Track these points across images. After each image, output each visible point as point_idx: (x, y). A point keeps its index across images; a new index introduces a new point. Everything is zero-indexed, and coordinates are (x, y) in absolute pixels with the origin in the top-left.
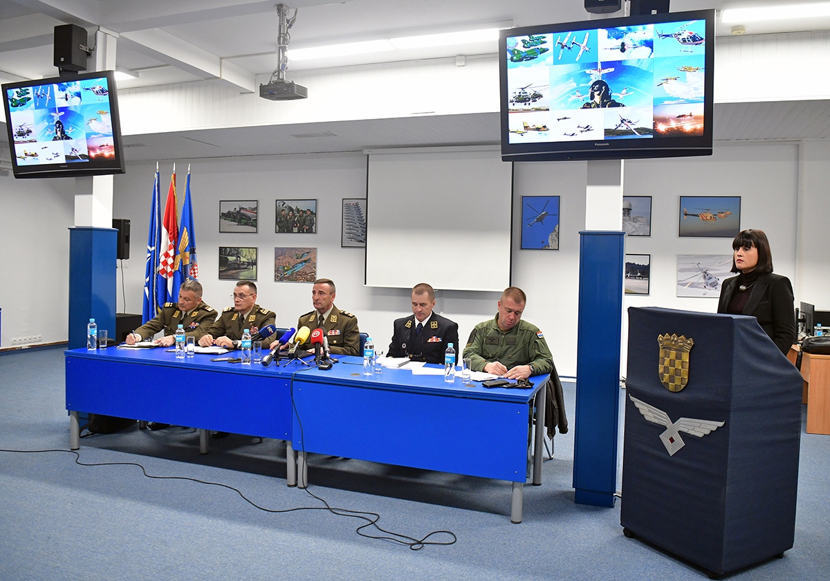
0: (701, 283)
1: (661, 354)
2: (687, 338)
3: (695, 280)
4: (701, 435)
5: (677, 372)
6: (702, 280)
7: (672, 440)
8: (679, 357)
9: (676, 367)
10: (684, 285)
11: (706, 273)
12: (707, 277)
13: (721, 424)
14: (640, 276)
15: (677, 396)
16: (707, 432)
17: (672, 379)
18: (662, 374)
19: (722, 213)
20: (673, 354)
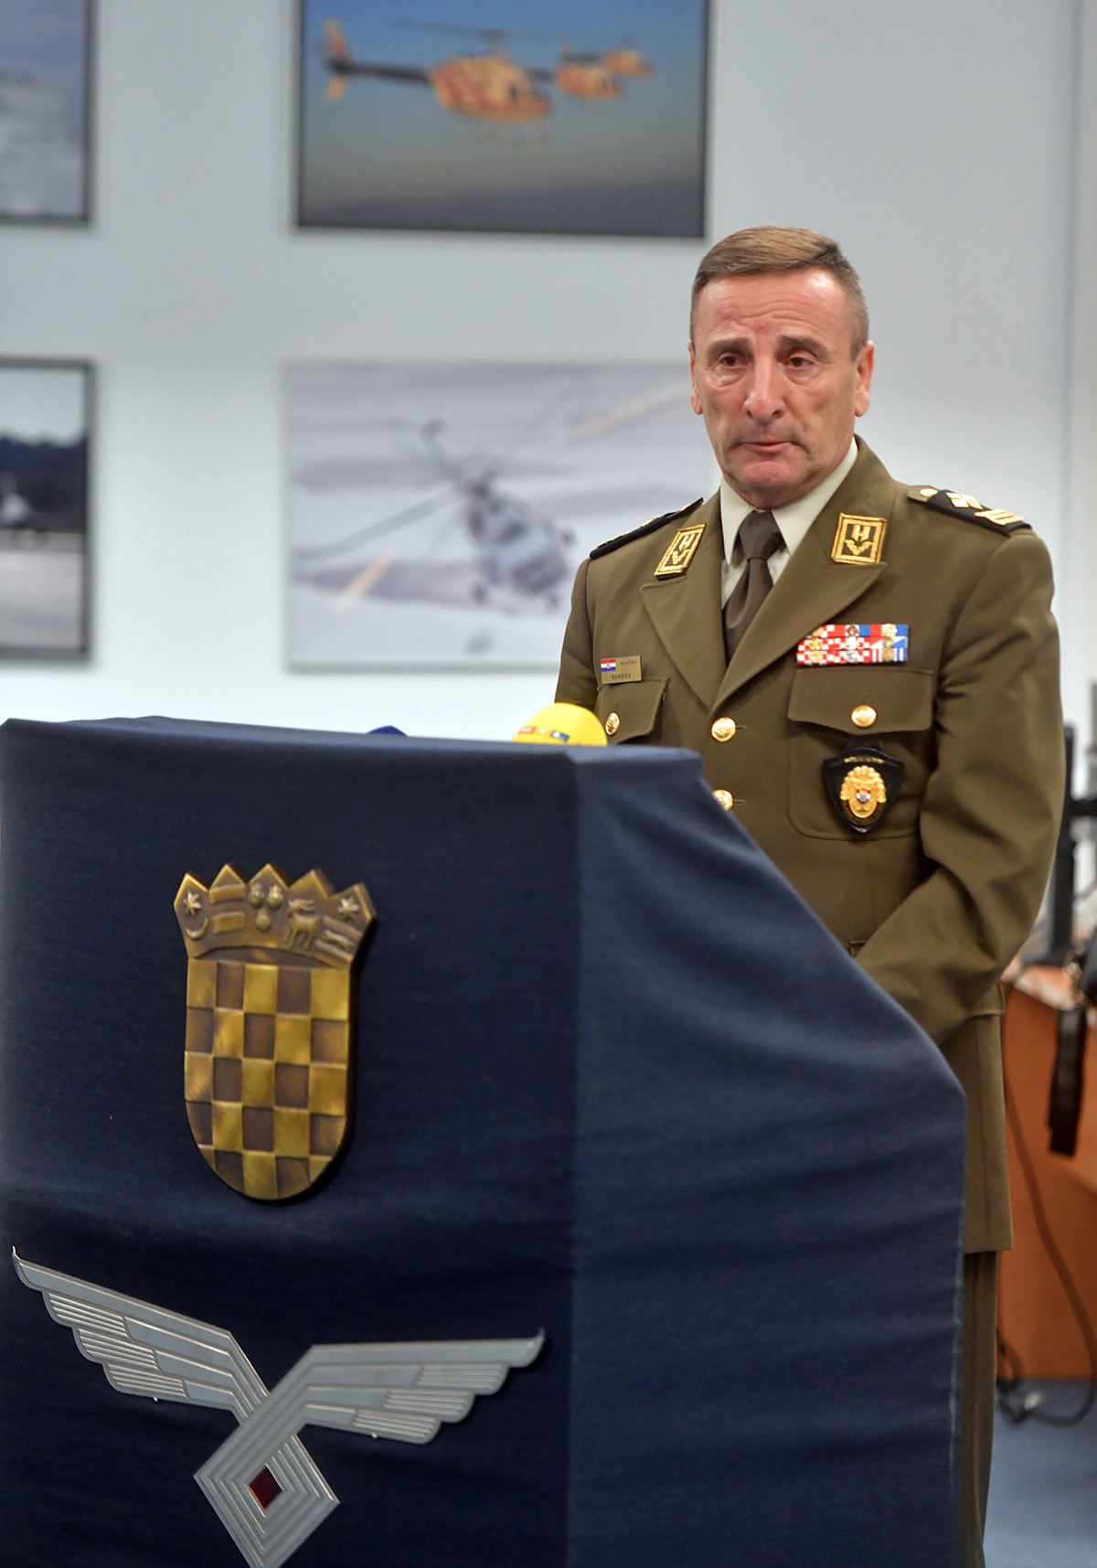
0: (451, 570)
1: (198, 990)
2: (339, 884)
3: (410, 545)
4: (419, 1430)
5: (288, 1082)
6: (461, 548)
7: (266, 1488)
8: (293, 996)
9: (283, 1050)
10: (336, 581)
11: (480, 491)
12: (494, 524)
13: (524, 1351)
14: (20, 525)
15: (286, 1225)
16: (456, 1409)
17: (258, 1129)
18: (204, 1105)
19: (588, 59)
20: (262, 980)
